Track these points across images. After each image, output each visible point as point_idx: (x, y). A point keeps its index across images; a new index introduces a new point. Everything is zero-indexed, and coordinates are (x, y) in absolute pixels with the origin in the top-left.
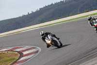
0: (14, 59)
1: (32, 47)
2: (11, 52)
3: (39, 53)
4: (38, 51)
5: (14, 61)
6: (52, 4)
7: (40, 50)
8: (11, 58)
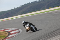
0: (5, 36)
1: (16, 29)
2: (3, 32)
3: (20, 33)
4: (20, 32)
5: (5, 37)
6: (30, 3)
7: (21, 31)
8: (3, 35)
